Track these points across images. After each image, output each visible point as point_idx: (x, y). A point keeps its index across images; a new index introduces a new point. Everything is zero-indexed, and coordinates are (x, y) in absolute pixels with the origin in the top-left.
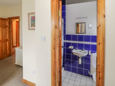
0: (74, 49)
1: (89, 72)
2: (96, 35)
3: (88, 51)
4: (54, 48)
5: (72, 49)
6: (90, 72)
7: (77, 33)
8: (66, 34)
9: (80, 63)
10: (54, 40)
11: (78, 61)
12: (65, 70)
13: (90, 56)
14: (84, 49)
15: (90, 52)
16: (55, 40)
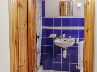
0: (57, 38)
1: (76, 66)
2: (84, 18)
3: (76, 39)
4: (16, 43)
5: (55, 38)
6: (78, 66)
7: (61, 15)
8: (46, 17)
9: (65, 56)
10: (15, 29)
11: (62, 53)
12: (44, 69)
13: (77, 45)
14: (70, 37)
15: (78, 39)
16: (18, 28)
